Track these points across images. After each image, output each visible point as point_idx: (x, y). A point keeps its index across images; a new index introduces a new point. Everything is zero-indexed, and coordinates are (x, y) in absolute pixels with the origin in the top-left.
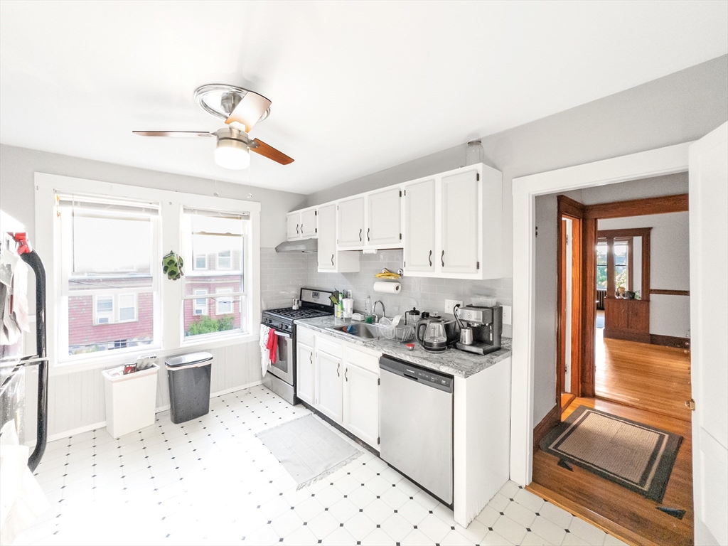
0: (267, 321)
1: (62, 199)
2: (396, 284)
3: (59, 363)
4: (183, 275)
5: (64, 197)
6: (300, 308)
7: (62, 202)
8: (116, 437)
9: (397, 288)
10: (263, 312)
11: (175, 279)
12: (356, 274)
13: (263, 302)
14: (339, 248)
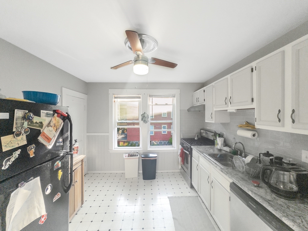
0: (182, 144)
1: (115, 96)
2: (254, 132)
3: (114, 149)
4: (148, 121)
5: (116, 96)
6: (199, 139)
7: (115, 98)
8: (126, 178)
9: (254, 135)
10: (181, 139)
11: (146, 123)
12: (228, 124)
13: (181, 134)
14: (215, 109)
